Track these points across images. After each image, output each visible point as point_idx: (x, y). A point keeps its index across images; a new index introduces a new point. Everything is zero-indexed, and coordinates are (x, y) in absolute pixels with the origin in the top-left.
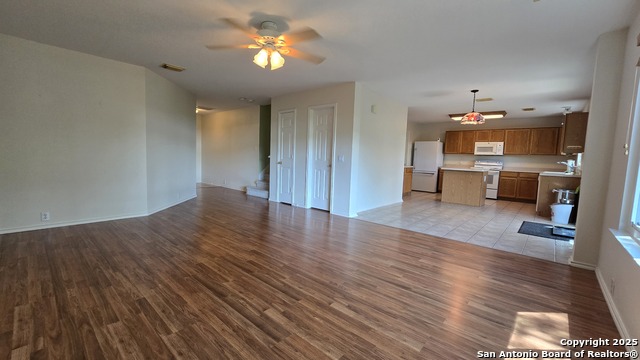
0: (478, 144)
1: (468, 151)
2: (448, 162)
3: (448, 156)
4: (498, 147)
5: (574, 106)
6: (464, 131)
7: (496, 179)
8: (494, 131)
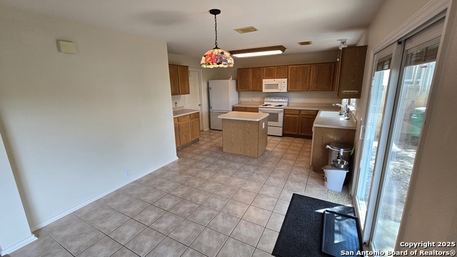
0: (266, 82)
1: (258, 89)
2: (243, 99)
3: (243, 94)
4: (282, 84)
5: (350, 38)
6: (252, 68)
7: (281, 116)
8: (278, 67)
